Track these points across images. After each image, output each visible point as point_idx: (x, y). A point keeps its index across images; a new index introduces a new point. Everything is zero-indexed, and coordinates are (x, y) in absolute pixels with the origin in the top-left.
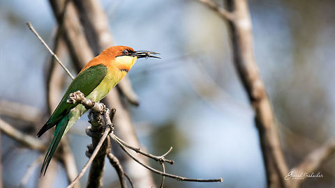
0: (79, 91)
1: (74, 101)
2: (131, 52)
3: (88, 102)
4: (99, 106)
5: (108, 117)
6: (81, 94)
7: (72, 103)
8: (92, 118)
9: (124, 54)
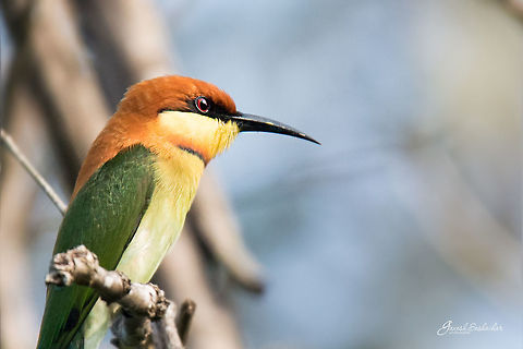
0: (82, 248)
1: (69, 278)
2: (218, 109)
3: (111, 280)
4: (146, 294)
5: (171, 328)
6: (90, 256)
7: (62, 284)
8: (123, 331)
9: (192, 106)
